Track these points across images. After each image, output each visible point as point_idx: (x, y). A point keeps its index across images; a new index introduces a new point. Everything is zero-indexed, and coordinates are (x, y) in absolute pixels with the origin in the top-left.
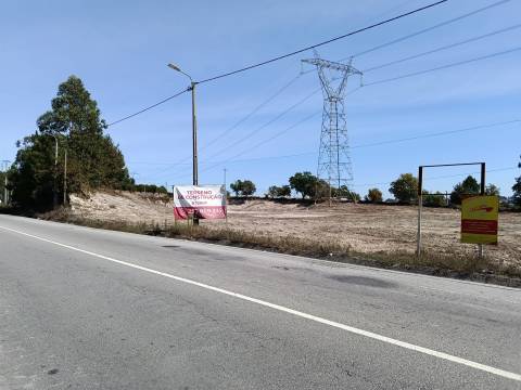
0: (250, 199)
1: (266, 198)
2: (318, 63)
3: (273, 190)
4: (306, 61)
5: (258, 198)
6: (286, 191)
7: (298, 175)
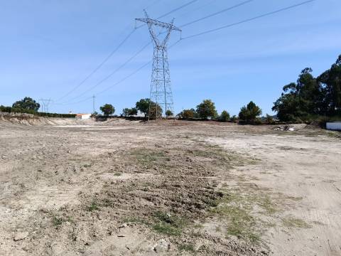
0: (110, 117)
1: (121, 117)
2: (148, 22)
3: (126, 111)
4: (139, 19)
5: (116, 116)
6: (134, 112)
7: (142, 100)
